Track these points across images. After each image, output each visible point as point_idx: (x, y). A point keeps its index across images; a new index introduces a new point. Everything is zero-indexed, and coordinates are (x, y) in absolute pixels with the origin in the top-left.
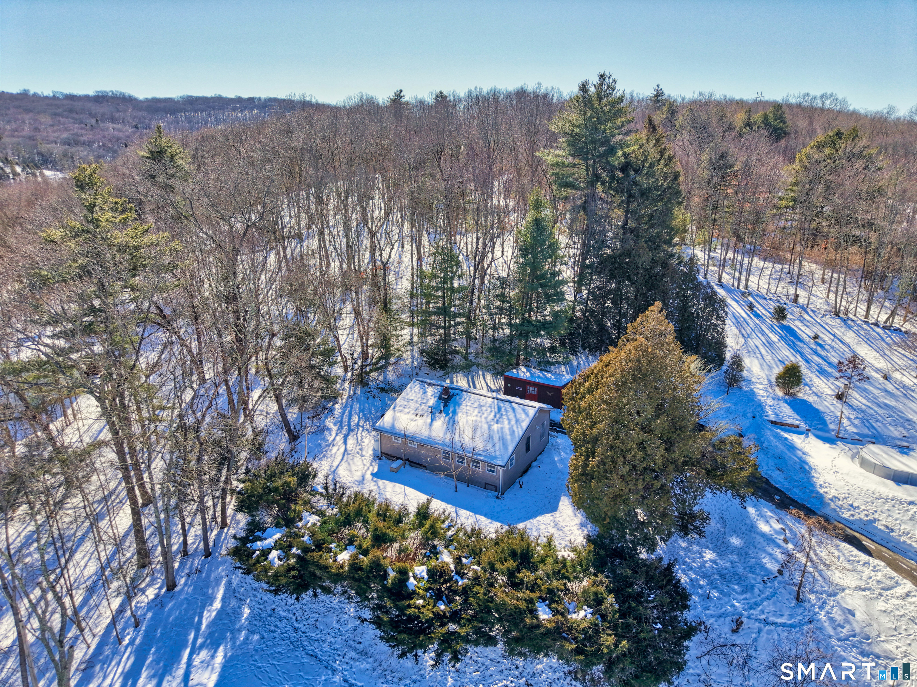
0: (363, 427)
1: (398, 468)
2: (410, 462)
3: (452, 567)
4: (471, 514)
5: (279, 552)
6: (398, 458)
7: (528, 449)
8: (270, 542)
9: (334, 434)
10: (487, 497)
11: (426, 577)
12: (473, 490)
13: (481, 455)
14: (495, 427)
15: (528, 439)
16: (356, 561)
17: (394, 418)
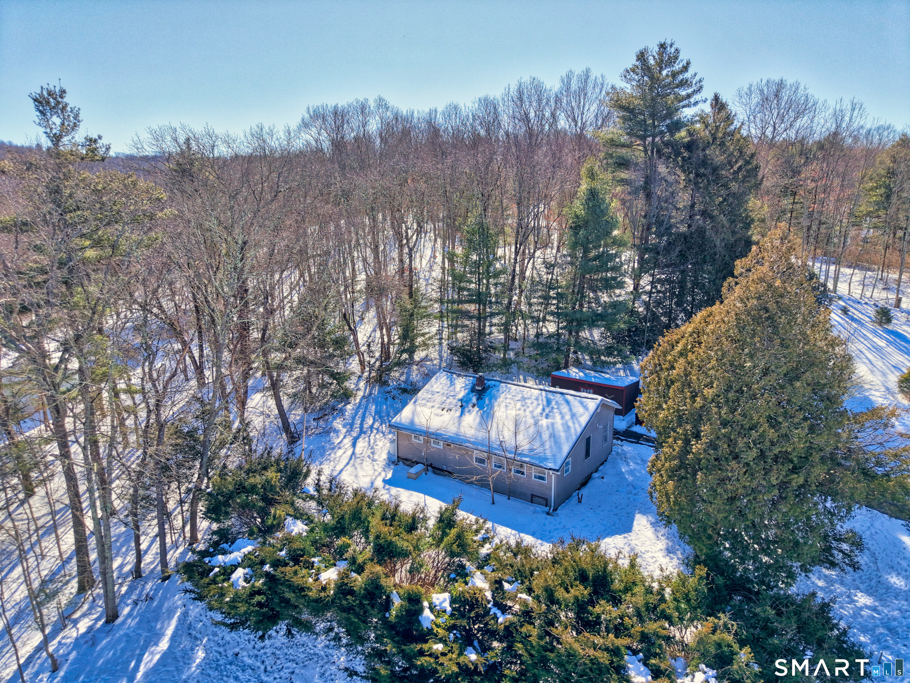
0: (377, 429)
1: (418, 475)
2: (434, 468)
3: (489, 595)
4: (514, 532)
5: (247, 570)
6: (417, 463)
7: (587, 454)
8: (236, 556)
9: (341, 437)
10: (535, 512)
11: (449, 609)
12: (514, 503)
13: (526, 456)
14: (544, 422)
15: (588, 440)
16: (346, 581)
17: (414, 413)
